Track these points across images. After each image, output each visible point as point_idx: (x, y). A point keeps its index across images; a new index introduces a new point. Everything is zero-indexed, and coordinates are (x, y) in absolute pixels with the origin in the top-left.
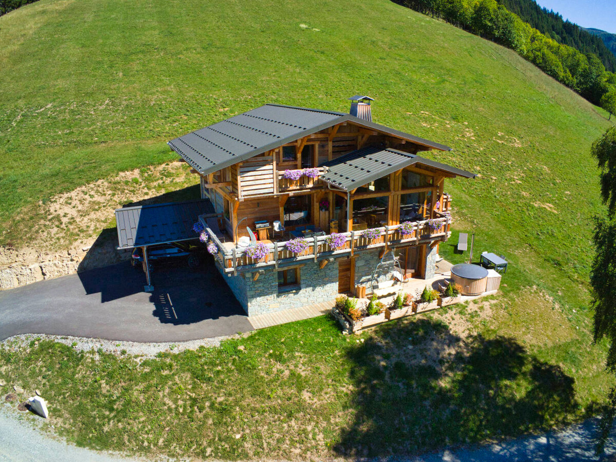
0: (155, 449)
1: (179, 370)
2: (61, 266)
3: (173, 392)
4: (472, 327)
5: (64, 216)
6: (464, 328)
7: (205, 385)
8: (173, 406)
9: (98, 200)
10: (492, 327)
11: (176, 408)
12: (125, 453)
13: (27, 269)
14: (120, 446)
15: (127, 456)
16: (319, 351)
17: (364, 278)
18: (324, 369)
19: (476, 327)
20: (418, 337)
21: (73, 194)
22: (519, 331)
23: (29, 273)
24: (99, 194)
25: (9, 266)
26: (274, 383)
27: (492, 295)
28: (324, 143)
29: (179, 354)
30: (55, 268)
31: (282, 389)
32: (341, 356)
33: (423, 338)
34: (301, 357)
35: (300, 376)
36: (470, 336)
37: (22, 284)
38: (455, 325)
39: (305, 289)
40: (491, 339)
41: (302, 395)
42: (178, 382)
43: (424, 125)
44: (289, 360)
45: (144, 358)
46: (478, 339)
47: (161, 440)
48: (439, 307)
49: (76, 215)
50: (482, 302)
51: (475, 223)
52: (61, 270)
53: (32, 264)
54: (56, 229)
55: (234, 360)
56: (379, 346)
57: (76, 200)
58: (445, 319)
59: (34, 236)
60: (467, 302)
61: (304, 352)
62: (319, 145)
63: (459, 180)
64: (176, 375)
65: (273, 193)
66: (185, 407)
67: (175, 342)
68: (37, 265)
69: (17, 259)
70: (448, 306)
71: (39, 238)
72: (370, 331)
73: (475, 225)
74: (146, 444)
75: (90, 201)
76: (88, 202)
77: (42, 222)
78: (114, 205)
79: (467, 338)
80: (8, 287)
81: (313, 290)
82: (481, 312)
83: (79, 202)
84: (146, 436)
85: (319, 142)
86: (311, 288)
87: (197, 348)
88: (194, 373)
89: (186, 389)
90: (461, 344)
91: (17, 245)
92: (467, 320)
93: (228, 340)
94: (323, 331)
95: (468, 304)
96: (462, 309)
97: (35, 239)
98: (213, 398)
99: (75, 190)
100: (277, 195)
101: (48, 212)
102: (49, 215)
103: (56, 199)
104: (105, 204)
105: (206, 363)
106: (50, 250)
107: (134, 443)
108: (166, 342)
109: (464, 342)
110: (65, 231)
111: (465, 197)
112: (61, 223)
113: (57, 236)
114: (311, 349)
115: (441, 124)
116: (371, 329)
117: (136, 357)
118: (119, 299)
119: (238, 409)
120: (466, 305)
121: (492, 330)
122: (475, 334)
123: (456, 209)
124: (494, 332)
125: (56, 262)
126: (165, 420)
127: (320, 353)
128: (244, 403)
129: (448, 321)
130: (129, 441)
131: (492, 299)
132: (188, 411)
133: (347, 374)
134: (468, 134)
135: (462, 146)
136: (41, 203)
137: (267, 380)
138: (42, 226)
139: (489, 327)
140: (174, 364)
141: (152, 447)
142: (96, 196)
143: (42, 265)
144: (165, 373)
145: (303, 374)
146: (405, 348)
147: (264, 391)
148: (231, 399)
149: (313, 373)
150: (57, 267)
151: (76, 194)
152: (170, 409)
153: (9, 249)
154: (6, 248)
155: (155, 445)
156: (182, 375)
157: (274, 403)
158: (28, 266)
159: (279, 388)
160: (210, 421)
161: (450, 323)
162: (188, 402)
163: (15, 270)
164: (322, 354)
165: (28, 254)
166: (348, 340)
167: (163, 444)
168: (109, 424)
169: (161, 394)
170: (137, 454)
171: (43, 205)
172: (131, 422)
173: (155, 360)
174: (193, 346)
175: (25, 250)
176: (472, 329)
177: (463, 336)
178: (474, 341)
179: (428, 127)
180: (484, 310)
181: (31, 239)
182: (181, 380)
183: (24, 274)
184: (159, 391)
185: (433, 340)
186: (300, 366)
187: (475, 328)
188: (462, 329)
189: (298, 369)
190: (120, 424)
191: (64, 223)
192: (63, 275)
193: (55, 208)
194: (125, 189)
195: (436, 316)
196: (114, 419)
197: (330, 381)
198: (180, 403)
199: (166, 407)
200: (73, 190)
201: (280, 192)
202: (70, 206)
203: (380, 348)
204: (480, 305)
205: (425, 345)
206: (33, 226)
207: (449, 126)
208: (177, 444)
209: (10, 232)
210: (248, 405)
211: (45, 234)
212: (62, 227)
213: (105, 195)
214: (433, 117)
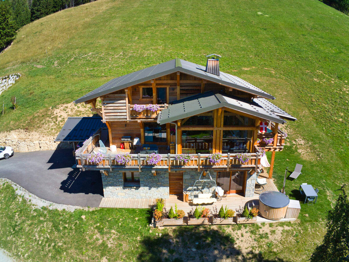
0: (22, 258)
1: (48, 220)
2: (49, 145)
3: (41, 231)
4: (257, 246)
5: (60, 117)
6: (249, 245)
7: (57, 232)
8: (38, 239)
9: (81, 110)
10: (275, 250)
11: (39, 241)
12: (10, 254)
13: (33, 143)
14: (10, 250)
15: (10, 256)
16: (128, 234)
17: (190, 188)
18: (125, 246)
19: (261, 247)
20: (204, 243)
21: (69, 105)
22: (300, 258)
23: (33, 145)
24: (83, 106)
25: (24, 140)
26: (90, 246)
27: (290, 222)
28: (174, 87)
29: (52, 210)
30: (46, 145)
31: (92, 251)
32: (140, 242)
33: (209, 245)
34: (114, 234)
35: (107, 246)
36: (251, 252)
37: (30, 151)
38: (242, 241)
39: (143, 188)
40: (270, 259)
41: (102, 260)
42: (45, 226)
43: (315, 80)
44: (107, 233)
45: (36, 207)
46: (258, 257)
47: (27, 255)
48: (235, 223)
49: (66, 117)
50: (277, 226)
51: (320, 156)
52: (49, 147)
53: (35, 141)
54: (53, 123)
55: (76, 223)
56: (170, 242)
57: (69, 108)
58: (235, 234)
59: (40, 126)
60: (263, 224)
61: (118, 231)
62: (169, 88)
63: (323, 122)
64: (45, 222)
65: (126, 119)
66: (43, 241)
67: (54, 202)
68: (37, 142)
69: (29, 137)
70: (244, 224)
71: (43, 127)
72: (171, 229)
73: (320, 157)
74: (20, 253)
75: (77, 110)
76: (75, 110)
77: (48, 119)
78: (89, 114)
79: (248, 253)
80: (23, 151)
81: (150, 189)
82: (271, 235)
83: (70, 110)
84: (21, 249)
85: (169, 86)
86: (148, 188)
87: (62, 209)
88: (54, 224)
89: (47, 232)
90: (240, 258)
91: (30, 130)
92: (255, 240)
93: (80, 209)
94: (139, 220)
95: (264, 226)
96: (254, 229)
97: (41, 128)
98: (57, 242)
99: (71, 103)
100: (129, 121)
101: (52, 114)
102: (52, 115)
103: (59, 107)
104: (84, 113)
105: (61, 220)
106: (46, 135)
107: (16, 251)
108: (50, 201)
109: (243, 256)
110: (57, 125)
111: (322, 135)
112: (57, 121)
113: (52, 127)
114: (124, 230)
115: (328, 80)
116: (172, 228)
117: (33, 205)
118: (56, 169)
119: (65, 253)
120: (261, 226)
121: (274, 252)
122: (257, 252)
123: (310, 143)
124: (275, 253)
125: (47, 142)
126: (31, 245)
127: (128, 235)
128: (69, 251)
129: (237, 237)
130: (14, 249)
131: (287, 225)
132: (43, 245)
133: (138, 255)
134: (344, 89)
135: (336, 97)
136: (51, 108)
137: (87, 242)
138: (47, 121)
139: (273, 249)
140: (48, 215)
141: (22, 256)
142: (81, 107)
143: (40, 142)
144: (42, 219)
145: (109, 246)
146: (189, 249)
147: (82, 248)
148: (64, 246)
149: (116, 247)
150: (47, 145)
151: (71, 105)
152: (36, 240)
153: (26, 131)
154: (25, 130)
155: (23, 256)
156: (49, 223)
157: (83, 258)
158: (33, 141)
159: (91, 250)
160: (50, 255)
161: (238, 239)
162: (46, 240)
163: (27, 143)
164: (129, 236)
165: (35, 135)
166: (151, 231)
167: (26, 257)
168: (10, 237)
169: (35, 230)
170: (14, 257)
171: (51, 110)
172: (19, 239)
173: (40, 210)
174: (60, 207)
175: (34, 133)
176: (256, 248)
177: (244, 251)
178: (252, 258)
179: (318, 81)
180: (275, 233)
181: (39, 127)
182: (47, 225)
183: (31, 145)
184: (35, 228)
185: (215, 249)
186: (111, 240)
187: (259, 247)
188: (246, 245)
189: (109, 241)
190: (14, 238)
191: (58, 121)
192: (49, 149)
193: (57, 112)
194: (98, 105)
195: (228, 231)
196: (13, 235)
197: (125, 256)
198: (42, 238)
199: (34, 238)
200: (70, 103)
201: (131, 119)
202: (65, 112)
203: (170, 243)
204: (273, 229)
205: (207, 251)
206: (42, 120)
207: (333, 82)
208: (32, 260)
209: (30, 122)
210: (71, 253)
211: (47, 125)
212: (56, 123)
213: (86, 107)
214: (324, 75)
